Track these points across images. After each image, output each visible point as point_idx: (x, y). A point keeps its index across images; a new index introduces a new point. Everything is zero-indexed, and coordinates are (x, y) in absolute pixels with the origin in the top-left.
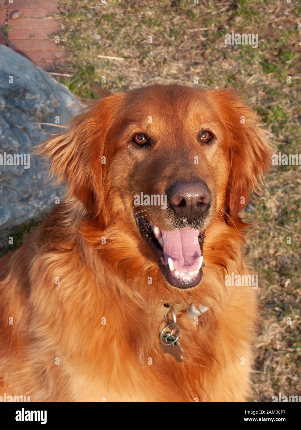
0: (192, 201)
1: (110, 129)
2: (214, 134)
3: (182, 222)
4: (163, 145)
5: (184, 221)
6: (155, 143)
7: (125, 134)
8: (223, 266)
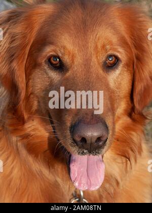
0: (91, 140)
1: (34, 41)
2: (119, 58)
3: (83, 152)
4: (73, 75)
5: (85, 151)
6: (67, 70)
7: (44, 54)
8: (127, 158)
